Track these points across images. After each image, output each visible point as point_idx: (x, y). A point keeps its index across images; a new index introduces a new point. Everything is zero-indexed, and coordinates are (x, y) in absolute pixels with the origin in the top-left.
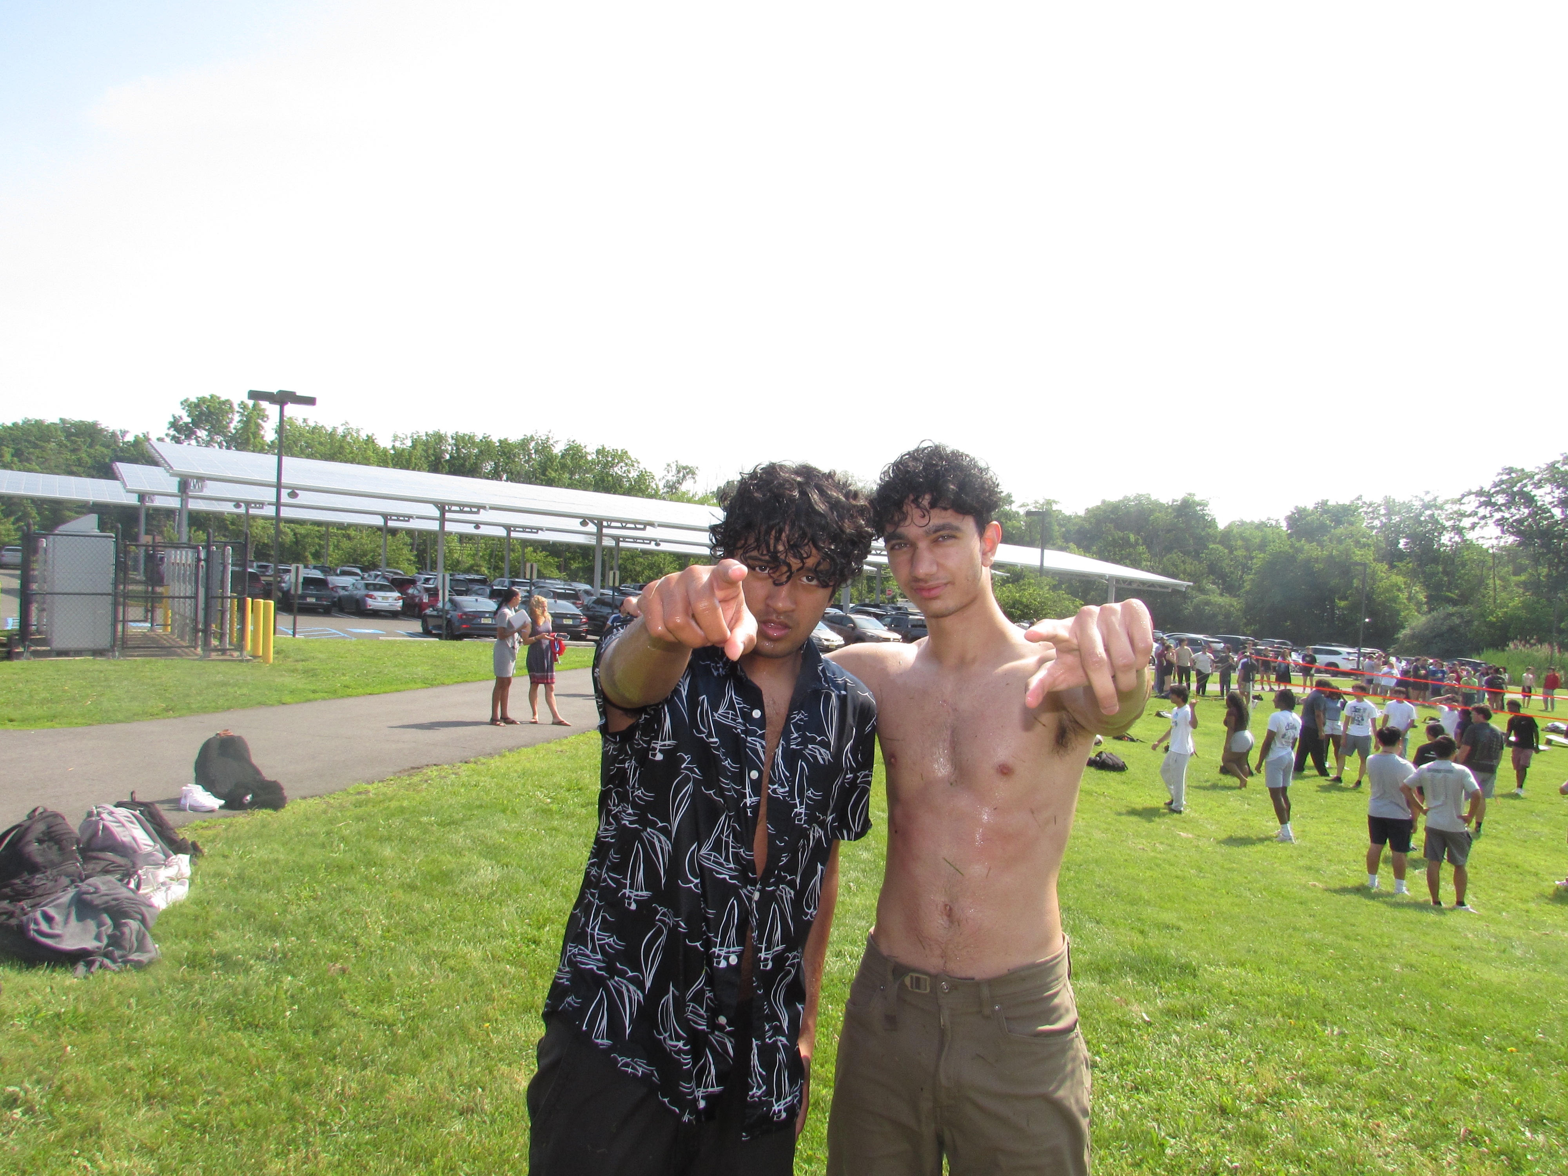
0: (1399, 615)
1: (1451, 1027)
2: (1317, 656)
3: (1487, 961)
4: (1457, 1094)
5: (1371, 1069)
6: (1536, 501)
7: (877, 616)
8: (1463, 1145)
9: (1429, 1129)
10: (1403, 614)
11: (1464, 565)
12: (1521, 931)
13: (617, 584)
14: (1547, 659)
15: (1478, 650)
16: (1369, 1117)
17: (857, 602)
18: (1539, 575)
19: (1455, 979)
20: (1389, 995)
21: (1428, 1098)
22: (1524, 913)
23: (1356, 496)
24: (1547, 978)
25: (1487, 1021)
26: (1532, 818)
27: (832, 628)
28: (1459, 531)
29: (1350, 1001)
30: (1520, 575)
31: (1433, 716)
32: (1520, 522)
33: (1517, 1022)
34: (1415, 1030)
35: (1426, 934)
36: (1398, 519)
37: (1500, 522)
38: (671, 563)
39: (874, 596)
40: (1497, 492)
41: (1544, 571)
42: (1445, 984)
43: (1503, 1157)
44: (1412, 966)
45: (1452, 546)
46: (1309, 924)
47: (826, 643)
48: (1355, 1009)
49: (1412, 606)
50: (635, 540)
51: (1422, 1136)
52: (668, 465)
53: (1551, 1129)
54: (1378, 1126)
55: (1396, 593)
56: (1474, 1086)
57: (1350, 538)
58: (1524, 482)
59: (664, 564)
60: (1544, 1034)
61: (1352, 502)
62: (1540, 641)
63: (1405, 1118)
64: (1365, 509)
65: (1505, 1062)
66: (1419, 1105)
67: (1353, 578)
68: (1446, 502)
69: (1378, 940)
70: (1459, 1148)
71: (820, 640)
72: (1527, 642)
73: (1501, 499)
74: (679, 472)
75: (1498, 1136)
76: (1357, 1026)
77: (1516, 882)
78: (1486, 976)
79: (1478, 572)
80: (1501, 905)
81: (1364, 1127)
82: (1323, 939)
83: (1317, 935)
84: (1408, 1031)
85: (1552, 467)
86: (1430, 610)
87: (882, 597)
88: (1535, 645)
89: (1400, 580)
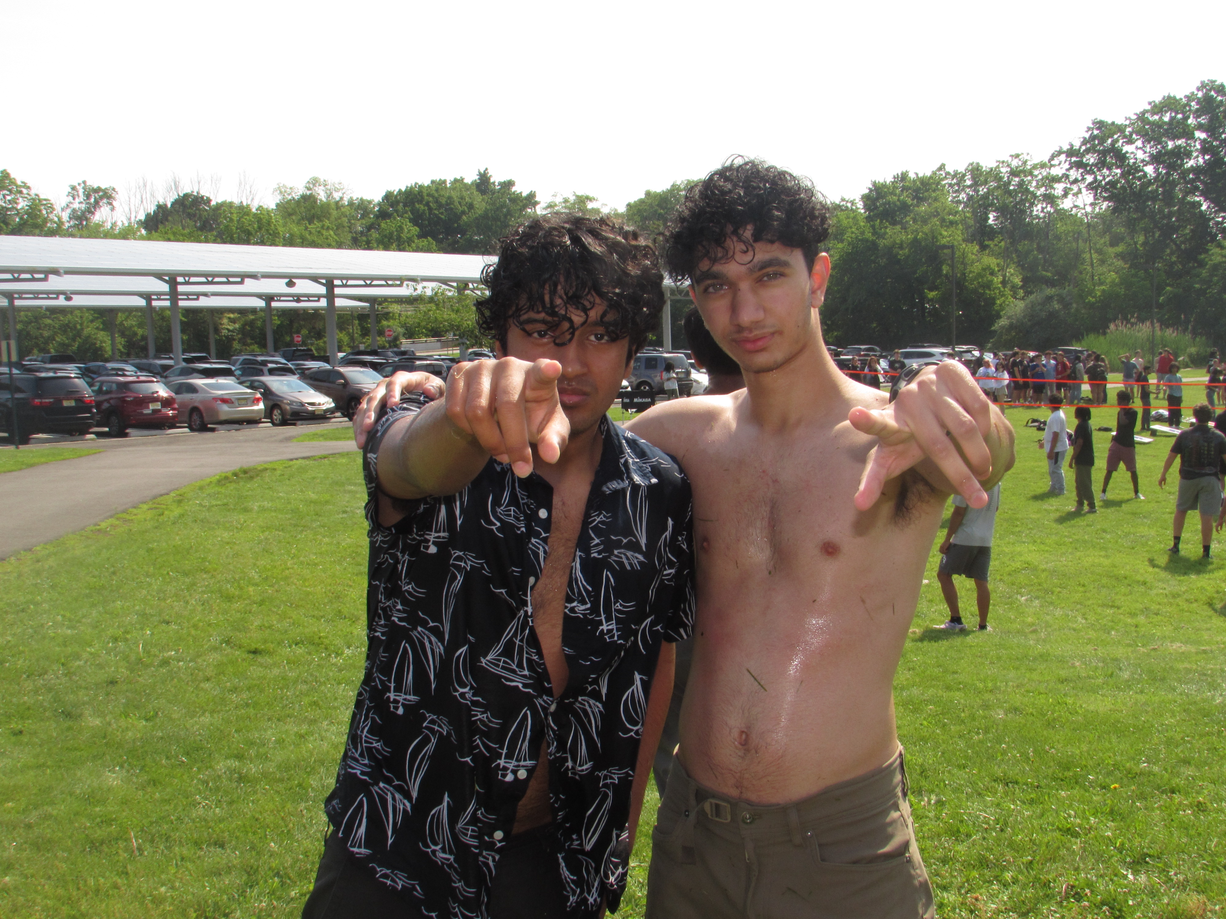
0: (994, 304)
1: (1054, 773)
2: (906, 361)
3: (1094, 690)
4: (1058, 848)
5: (971, 836)
6: (1128, 158)
7: (375, 366)
8: (1065, 903)
9: (1030, 893)
10: (998, 302)
11: (1058, 238)
12: (1130, 649)
13: (14, 358)
14: (1148, 340)
15: (1078, 337)
16: (967, 893)
17: (349, 350)
18: (1136, 243)
19: (1060, 716)
20: (991, 747)
21: (1029, 858)
22: (1133, 629)
23: (938, 166)
24: (1153, 698)
25: (1092, 758)
26: (1139, 520)
27: (317, 388)
28: (1050, 199)
29: (949, 762)
30: (1117, 245)
31: (1035, 418)
32: (1112, 184)
33: (1122, 755)
34: (1017, 783)
35: (1032, 670)
36: (985, 190)
37: (1092, 187)
38: (92, 321)
39: (368, 340)
40: (1087, 151)
41: (1141, 239)
42: (1050, 724)
43: (1104, 908)
44: (1016, 709)
45: (1045, 217)
46: (907, 679)
47: (310, 408)
48: (955, 771)
49: (1007, 292)
50: (36, 295)
51: (1023, 902)
52: (74, 188)
53: (1153, 865)
54: (977, 899)
55: (990, 278)
56: (1076, 835)
57: (935, 216)
58: (1115, 137)
59: (81, 324)
60: (1149, 763)
61: (934, 173)
62: (1142, 320)
63: (1005, 885)
64: (949, 181)
65: (1109, 802)
66: (1020, 867)
67: (941, 263)
68: (1035, 167)
69: (981, 685)
70: (1061, 906)
71: (302, 404)
72: (1128, 321)
73: (1091, 159)
74: (88, 197)
75: (1101, 886)
76: (955, 790)
77: (1125, 595)
78: (1091, 708)
79: (1074, 245)
80: (1110, 624)
81: (962, 904)
82: (922, 694)
83: (915, 691)
84: (1010, 785)
85: (1141, 117)
86: (1028, 293)
87: (381, 340)
88: (1136, 324)
89: (991, 261)
